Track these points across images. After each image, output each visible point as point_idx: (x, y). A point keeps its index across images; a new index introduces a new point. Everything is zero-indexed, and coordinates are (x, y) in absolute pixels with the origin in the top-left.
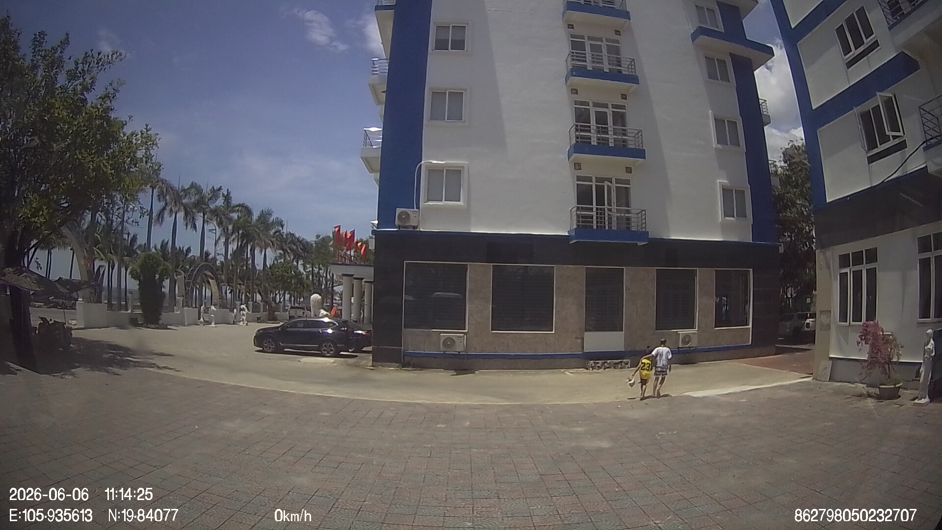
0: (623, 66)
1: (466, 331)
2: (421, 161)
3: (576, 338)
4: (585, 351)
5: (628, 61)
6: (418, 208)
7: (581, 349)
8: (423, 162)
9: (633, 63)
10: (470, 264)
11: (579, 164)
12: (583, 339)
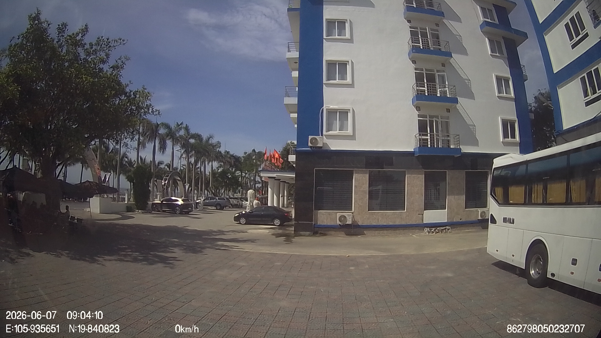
0: (442, 46)
1: (353, 211)
2: (323, 106)
3: (419, 214)
4: (424, 222)
5: (445, 43)
6: (322, 135)
7: (422, 221)
8: (324, 107)
9: (447, 44)
10: (355, 170)
11: (419, 107)
12: (423, 214)
